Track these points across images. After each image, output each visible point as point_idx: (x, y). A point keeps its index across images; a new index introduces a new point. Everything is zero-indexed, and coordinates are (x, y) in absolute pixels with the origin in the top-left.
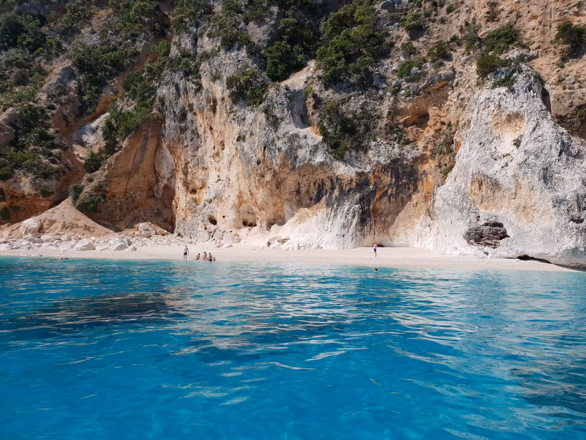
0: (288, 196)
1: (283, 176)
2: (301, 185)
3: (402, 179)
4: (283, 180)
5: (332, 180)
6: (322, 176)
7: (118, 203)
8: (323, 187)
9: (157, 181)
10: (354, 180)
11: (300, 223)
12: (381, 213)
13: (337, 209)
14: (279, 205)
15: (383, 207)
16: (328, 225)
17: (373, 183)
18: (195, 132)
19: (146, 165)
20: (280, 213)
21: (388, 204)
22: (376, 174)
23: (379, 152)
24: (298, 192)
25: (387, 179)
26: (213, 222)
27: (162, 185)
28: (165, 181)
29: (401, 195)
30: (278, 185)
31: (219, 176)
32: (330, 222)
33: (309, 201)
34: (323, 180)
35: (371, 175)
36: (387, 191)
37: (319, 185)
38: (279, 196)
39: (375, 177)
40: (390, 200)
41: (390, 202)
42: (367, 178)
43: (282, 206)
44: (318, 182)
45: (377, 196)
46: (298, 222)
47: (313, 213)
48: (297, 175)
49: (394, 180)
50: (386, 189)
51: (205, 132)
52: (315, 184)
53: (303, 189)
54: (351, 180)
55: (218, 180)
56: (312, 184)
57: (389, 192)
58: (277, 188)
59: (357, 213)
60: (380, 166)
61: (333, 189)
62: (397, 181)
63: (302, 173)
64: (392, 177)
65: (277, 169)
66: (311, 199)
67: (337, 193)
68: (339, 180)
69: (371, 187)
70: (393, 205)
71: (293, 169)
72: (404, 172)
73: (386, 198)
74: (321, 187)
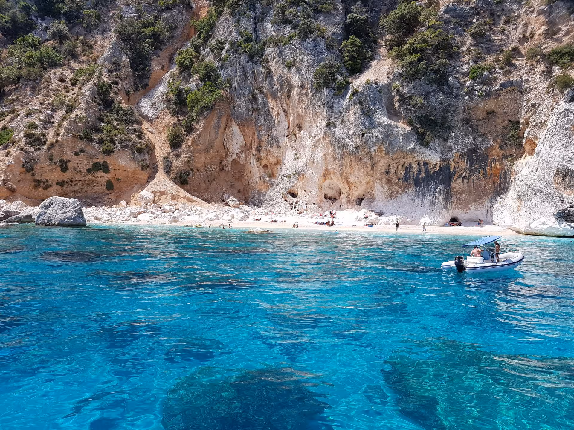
0: (378, 176)
1: (377, 159)
2: (391, 167)
3: (475, 165)
4: (376, 163)
5: (419, 164)
6: (410, 160)
8: (410, 169)
9: (226, 156)
10: (438, 165)
11: (391, 199)
12: (457, 192)
13: (424, 188)
14: (372, 183)
15: (457, 187)
16: (418, 201)
17: (453, 167)
18: (268, 114)
20: (369, 190)
21: (462, 184)
22: (456, 160)
23: (458, 141)
24: (387, 172)
25: (464, 164)
26: (294, 195)
27: (230, 160)
28: (234, 156)
29: (472, 177)
30: (373, 166)
31: (296, 154)
32: (420, 199)
33: (397, 180)
34: (410, 163)
35: (452, 160)
36: (462, 174)
37: (406, 167)
38: (372, 176)
39: (455, 162)
40: (463, 181)
41: (463, 183)
42: (448, 163)
43: (373, 185)
44: (405, 165)
45: (455, 178)
46: (389, 199)
47: (403, 191)
48: (390, 159)
49: (469, 165)
50: (462, 172)
51: (278, 114)
52: (403, 166)
53: (392, 170)
54: (436, 165)
55: (296, 159)
56: (400, 167)
57: (464, 175)
58: (372, 169)
59: (442, 192)
60: (459, 153)
61: (420, 171)
62: (471, 166)
63: (395, 157)
64: (467, 163)
65: (374, 153)
66: (399, 179)
67: (423, 174)
68: (425, 164)
69: (451, 170)
70: (465, 185)
71: (387, 154)
72: (478, 159)
73: (460, 179)
74: (408, 169)
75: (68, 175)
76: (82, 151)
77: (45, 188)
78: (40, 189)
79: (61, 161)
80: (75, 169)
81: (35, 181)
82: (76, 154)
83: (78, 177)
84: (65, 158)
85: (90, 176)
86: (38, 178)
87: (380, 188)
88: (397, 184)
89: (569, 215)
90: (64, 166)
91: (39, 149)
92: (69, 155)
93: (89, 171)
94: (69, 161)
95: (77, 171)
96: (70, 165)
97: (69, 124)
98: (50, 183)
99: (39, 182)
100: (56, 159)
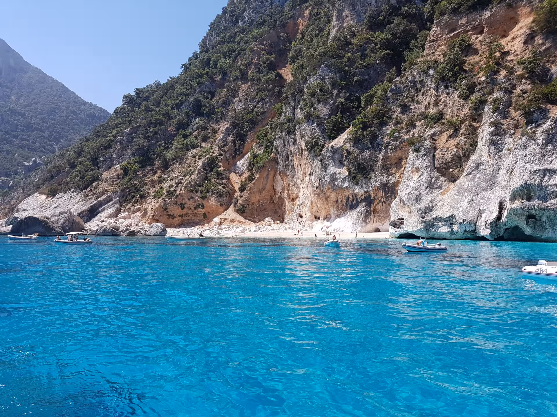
0: (332, 204)
1: (329, 194)
2: (338, 198)
3: (388, 194)
4: (329, 196)
5: (352, 195)
6: (348, 193)
7: (255, 208)
9: (275, 194)
12: (378, 211)
13: (354, 210)
14: (328, 209)
15: (379, 208)
17: (373, 196)
18: (293, 167)
19: (268, 186)
20: (329, 212)
21: (382, 206)
22: (375, 192)
23: (376, 180)
24: (337, 201)
25: (381, 193)
26: (301, 217)
27: (277, 196)
28: (279, 194)
29: (388, 202)
30: (327, 199)
31: (304, 192)
32: (351, 217)
34: (348, 195)
35: (372, 192)
36: (381, 200)
38: (327, 204)
39: (374, 193)
40: (383, 204)
42: (369, 194)
43: (329, 209)
44: (346, 196)
45: (375, 203)
46: (336, 217)
47: (344, 213)
48: (335, 194)
50: (380, 199)
51: (297, 167)
53: (340, 200)
54: (362, 195)
55: (303, 194)
56: (344, 198)
57: (382, 200)
59: (363, 212)
60: (376, 187)
61: (353, 200)
62: (385, 195)
63: (338, 192)
64: (382, 193)
65: (325, 191)
66: (343, 205)
67: (355, 202)
68: (356, 195)
69: (372, 198)
70: (384, 207)
71: (333, 190)
72: (389, 190)
73: (381, 203)
74: (348, 199)
75: (185, 211)
76: (192, 198)
77: (173, 219)
78: (170, 219)
79: (181, 204)
80: (188, 208)
81: (168, 215)
82: (189, 200)
83: (190, 212)
84: (183, 202)
85: (196, 211)
86: (169, 213)
87: (333, 211)
88: (341, 209)
89: (395, 224)
90: (182, 206)
91: (171, 198)
92: (186, 200)
93: (195, 208)
94: (186, 204)
95: (189, 209)
96: (186, 206)
97: (187, 184)
98: (175, 216)
99: (170, 215)
100: (179, 203)
